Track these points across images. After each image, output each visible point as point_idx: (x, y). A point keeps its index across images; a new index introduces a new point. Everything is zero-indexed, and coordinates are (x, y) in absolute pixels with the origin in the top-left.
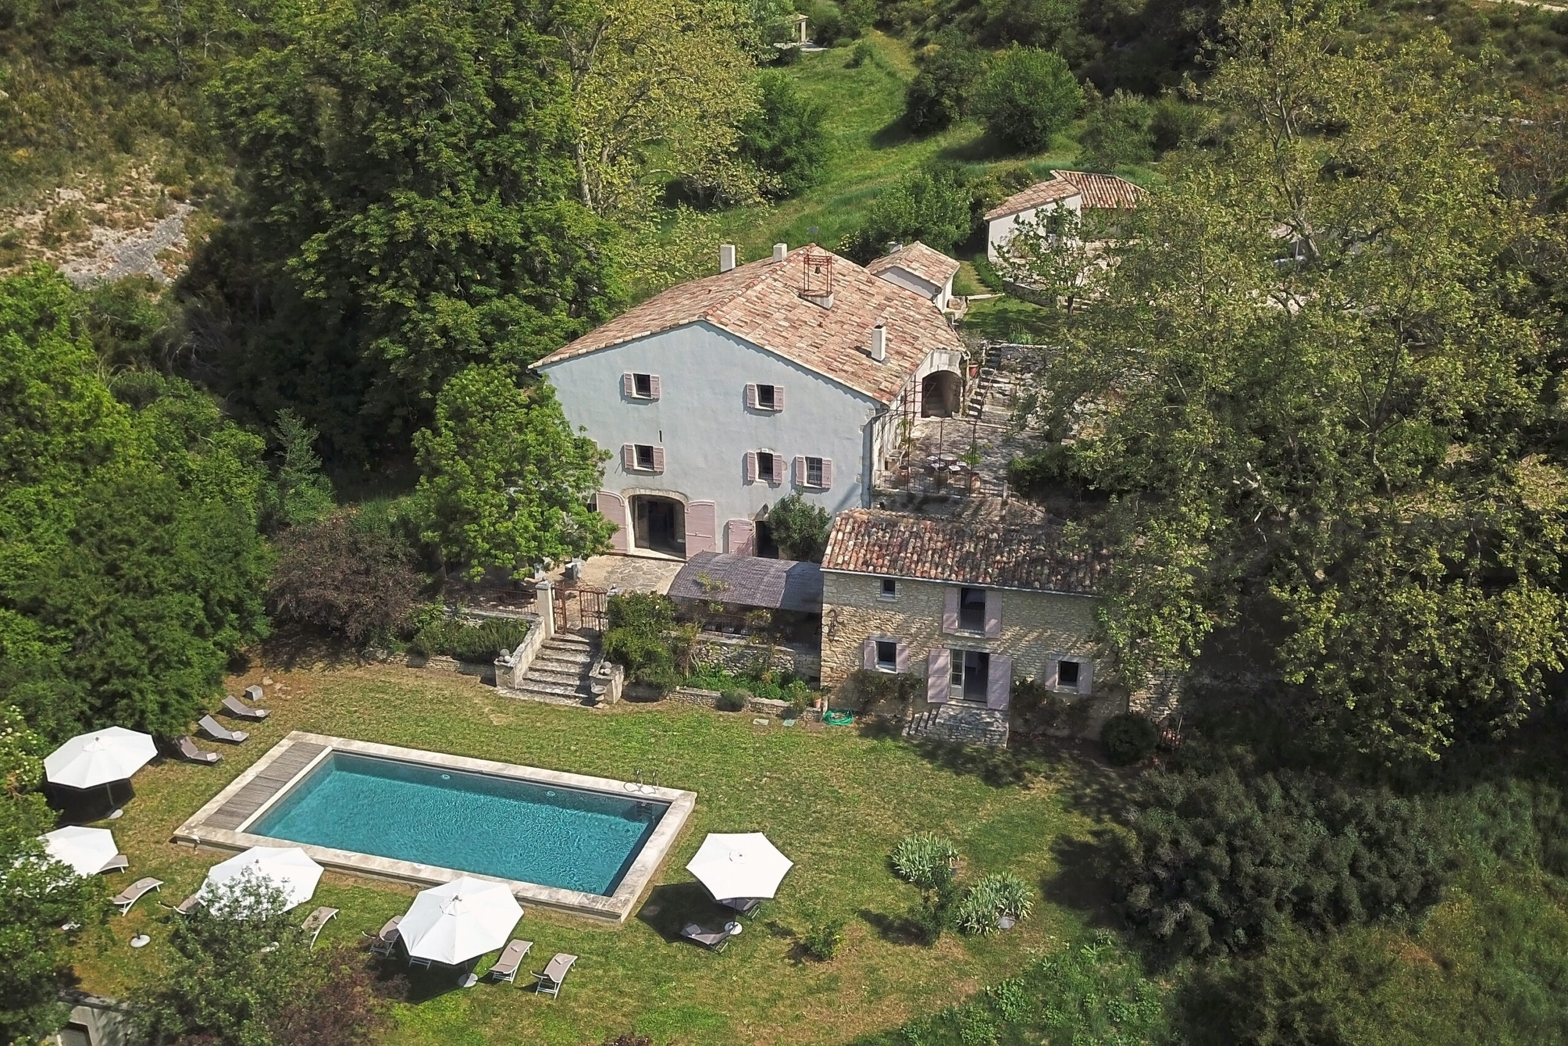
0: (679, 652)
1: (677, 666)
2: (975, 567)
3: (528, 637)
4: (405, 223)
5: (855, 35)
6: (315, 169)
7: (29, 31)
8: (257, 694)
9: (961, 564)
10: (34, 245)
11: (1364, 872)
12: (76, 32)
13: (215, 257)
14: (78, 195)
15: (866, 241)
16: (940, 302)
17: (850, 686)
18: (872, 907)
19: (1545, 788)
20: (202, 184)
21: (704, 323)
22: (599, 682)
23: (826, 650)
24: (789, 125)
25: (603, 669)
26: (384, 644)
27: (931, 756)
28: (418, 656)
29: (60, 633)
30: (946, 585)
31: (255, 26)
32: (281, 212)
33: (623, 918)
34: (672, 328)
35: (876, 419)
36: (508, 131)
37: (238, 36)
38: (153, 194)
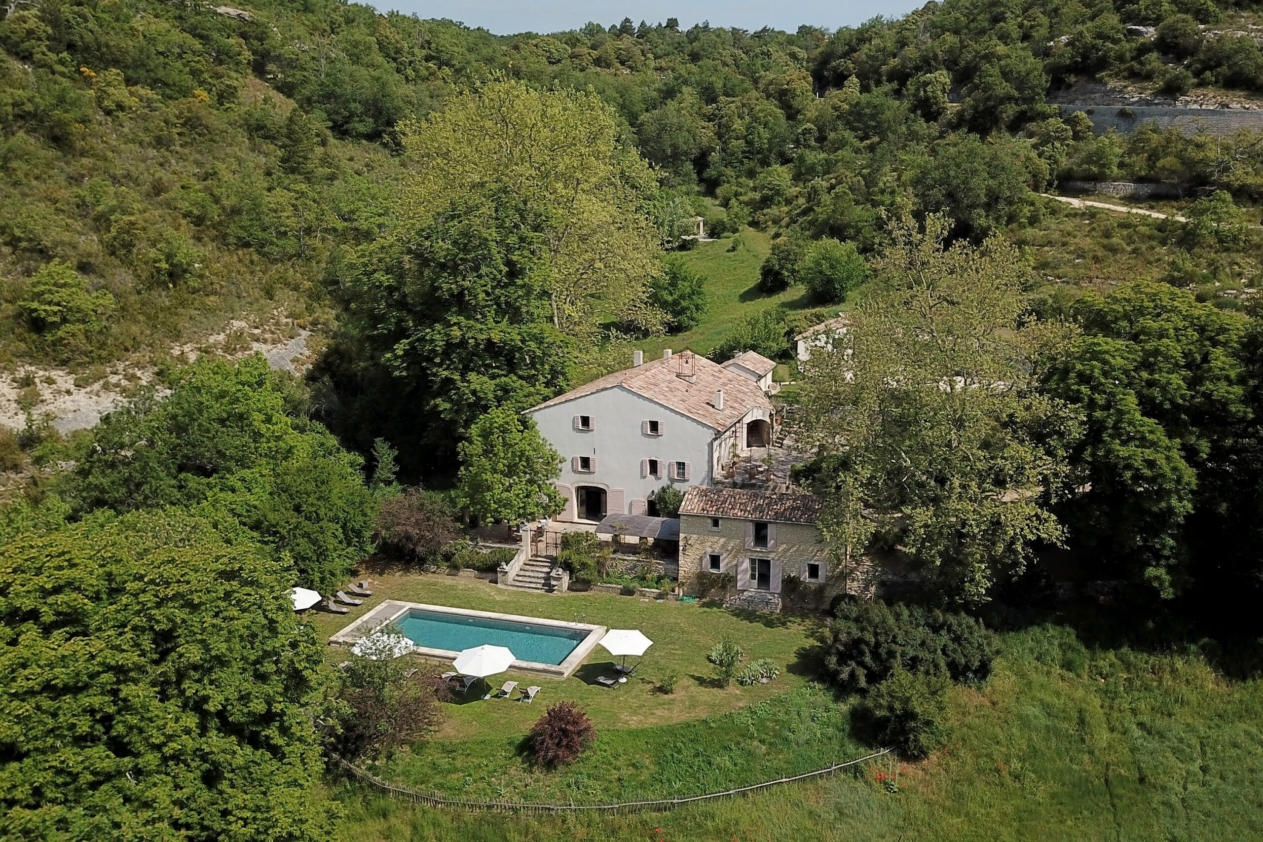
0: (600, 564)
1: (599, 572)
2: (762, 511)
3: (516, 557)
4: (456, 332)
5: (735, 231)
6: (402, 304)
7: (214, 226)
8: (365, 585)
9: (755, 509)
10: (220, 352)
11: (950, 653)
12: (241, 227)
13: (330, 359)
14: (243, 324)
15: (722, 351)
16: (762, 383)
17: (695, 581)
18: (696, 674)
19: (1068, 629)
20: (317, 319)
21: (620, 386)
22: (555, 579)
23: (681, 561)
24: (684, 287)
25: (558, 572)
26: (435, 563)
27: (738, 616)
28: (455, 568)
29: (271, 538)
30: (746, 520)
31: (346, 224)
32: (383, 328)
33: (565, 675)
34: (602, 390)
35: (715, 439)
36: (514, 284)
37: (335, 230)
38: (287, 324)
